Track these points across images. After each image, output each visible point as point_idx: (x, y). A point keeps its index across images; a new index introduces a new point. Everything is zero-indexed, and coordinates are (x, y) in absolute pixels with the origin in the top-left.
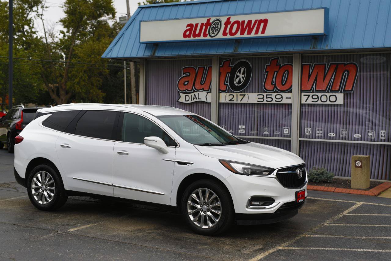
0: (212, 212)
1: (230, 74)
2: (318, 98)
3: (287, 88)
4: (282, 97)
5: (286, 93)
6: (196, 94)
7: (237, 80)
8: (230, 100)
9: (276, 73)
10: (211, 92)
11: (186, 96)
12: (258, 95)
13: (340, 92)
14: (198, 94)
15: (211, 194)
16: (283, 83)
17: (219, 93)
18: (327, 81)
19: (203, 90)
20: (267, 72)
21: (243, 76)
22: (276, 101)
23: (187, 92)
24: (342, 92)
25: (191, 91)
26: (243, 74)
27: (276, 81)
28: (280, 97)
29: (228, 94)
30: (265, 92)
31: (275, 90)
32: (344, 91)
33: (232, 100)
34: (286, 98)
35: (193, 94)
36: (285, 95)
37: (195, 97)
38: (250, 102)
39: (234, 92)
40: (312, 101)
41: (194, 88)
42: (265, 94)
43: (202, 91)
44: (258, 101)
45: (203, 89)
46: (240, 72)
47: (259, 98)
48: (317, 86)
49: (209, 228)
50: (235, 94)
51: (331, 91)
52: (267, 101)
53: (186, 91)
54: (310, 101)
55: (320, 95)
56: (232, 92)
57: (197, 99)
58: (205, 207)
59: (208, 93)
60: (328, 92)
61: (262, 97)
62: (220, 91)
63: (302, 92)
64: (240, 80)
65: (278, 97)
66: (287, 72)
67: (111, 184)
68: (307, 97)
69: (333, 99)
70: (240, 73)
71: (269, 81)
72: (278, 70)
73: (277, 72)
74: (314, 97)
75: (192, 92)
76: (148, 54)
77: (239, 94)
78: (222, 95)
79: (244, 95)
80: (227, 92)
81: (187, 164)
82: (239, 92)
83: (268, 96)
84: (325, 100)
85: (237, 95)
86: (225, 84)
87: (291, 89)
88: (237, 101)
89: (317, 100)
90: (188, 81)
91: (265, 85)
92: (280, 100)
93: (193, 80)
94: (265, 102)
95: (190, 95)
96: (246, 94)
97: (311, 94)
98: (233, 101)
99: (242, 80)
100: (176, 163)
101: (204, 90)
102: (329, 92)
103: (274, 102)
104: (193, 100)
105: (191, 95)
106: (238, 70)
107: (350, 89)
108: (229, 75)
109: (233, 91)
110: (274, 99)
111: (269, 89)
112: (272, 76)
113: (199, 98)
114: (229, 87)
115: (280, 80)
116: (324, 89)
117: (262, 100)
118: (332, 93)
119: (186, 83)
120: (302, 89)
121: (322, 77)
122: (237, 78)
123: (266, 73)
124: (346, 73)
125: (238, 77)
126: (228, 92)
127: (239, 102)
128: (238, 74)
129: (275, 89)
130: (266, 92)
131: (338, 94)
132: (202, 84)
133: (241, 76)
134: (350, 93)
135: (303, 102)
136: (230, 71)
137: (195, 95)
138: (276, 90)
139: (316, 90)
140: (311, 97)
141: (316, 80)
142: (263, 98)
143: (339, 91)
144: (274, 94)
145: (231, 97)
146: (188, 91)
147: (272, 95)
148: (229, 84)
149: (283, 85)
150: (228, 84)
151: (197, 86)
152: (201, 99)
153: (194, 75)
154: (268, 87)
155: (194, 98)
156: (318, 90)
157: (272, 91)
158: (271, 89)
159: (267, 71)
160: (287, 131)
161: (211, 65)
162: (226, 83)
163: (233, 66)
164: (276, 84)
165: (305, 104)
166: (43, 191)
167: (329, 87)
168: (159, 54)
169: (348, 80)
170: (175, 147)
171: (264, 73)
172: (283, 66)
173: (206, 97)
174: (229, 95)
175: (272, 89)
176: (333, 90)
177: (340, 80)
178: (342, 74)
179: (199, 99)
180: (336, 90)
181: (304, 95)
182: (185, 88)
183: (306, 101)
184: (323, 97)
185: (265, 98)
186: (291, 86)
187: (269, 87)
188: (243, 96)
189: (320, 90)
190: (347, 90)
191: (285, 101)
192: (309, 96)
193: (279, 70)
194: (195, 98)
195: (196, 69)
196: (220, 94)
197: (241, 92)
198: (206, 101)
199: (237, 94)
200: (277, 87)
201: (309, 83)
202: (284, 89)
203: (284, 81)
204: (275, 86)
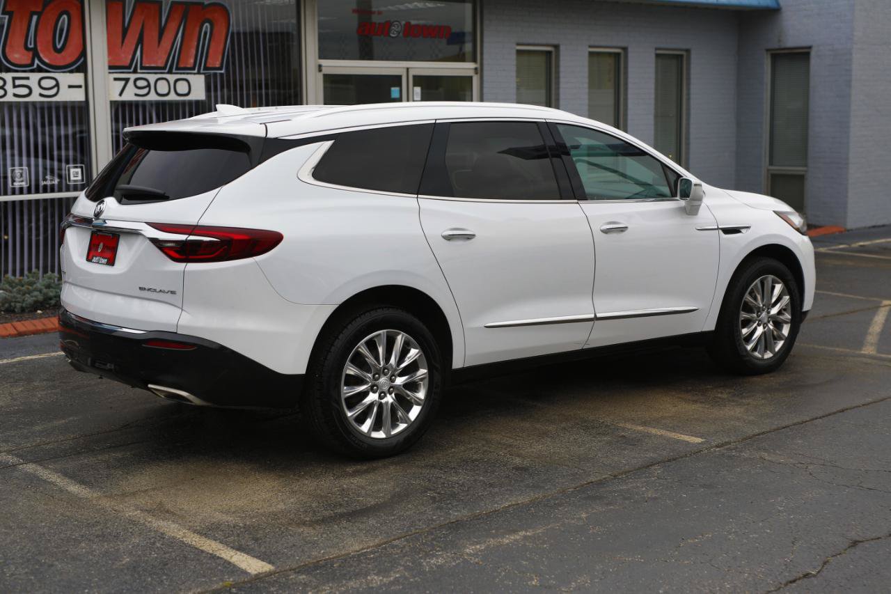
2: (149, 86)
3: (69, 61)
4: (57, 85)
5: (62, 74)
9: (35, 18)
13: (196, 71)
16: (59, 46)
18: (166, 43)
20: (10, 14)
22: (41, 95)
24: (202, 71)
27: (38, 39)
28: (53, 83)
30: (8, 70)
31: (35, 66)
32: (206, 68)
34: (70, 87)
36: (65, 79)
40: (136, 95)
42: (8, 77)
48: (144, 56)
51: (177, 69)
52: (15, 95)
54: (130, 95)
55: (152, 78)
60: (170, 72)
61: (1, 83)
65: (46, 83)
66: (65, 16)
68: (123, 83)
69: (182, 87)
71: (17, 40)
72: (39, 10)
73: (39, 14)
74: (141, 83)
81: (742, 230)
83: (18, 82)
84: (166, 91)
87: (82, 62)
89: (146, 91)
91: (7, 50)
92: (54, 91)
94: (10, 98)
97: (133, 77)
102: (174, 71)
103: (35, 98)
107: (218, 65)
110: (37, 90)
112: (25, 27)
115: (50, 38)
116: (161, 64)
117: (2, 92)
118: (181, 73)
120: (112, 64)
121: (155, 34)
123: (7, 17)
124: (207, 27)
129: (37, 62)
130: (12, 71)
131: (193, 76)
134: (215, 74)
135: (115, 96)
138: (40, 64)
139: (143, 65)
140: (131, 83)
141: (140, 41)
142: (2, 88)
143: (193, 68)
144: (35, 77)
147: (27, 78)
149: (59, 51)
154: (17, 56)
156: (147, 65)
157: (28, 68)
158: (24, 62)
159: (8, 9)
160: (77, 173)
164: (39, 48)
165: (120, 103)
167: (171, 58)
169: (212, 44)
175: (29, 62)
176: (181, 65)
177: (196, 43)
178: (198, 29)
180: (189, 66)
181: (116, 79)
183: (121, 94)
184: (159, 83)
185: (9, 87)
187: (18, 56)
189: (153, 65)
190: (211, 66)
191: (66, 95)
192: (127, 80)
193: (44, 9)
200: (41, 55)
201: (124, 47)
202: (62, 64)
203: (59, 42)
204: (36, 54)
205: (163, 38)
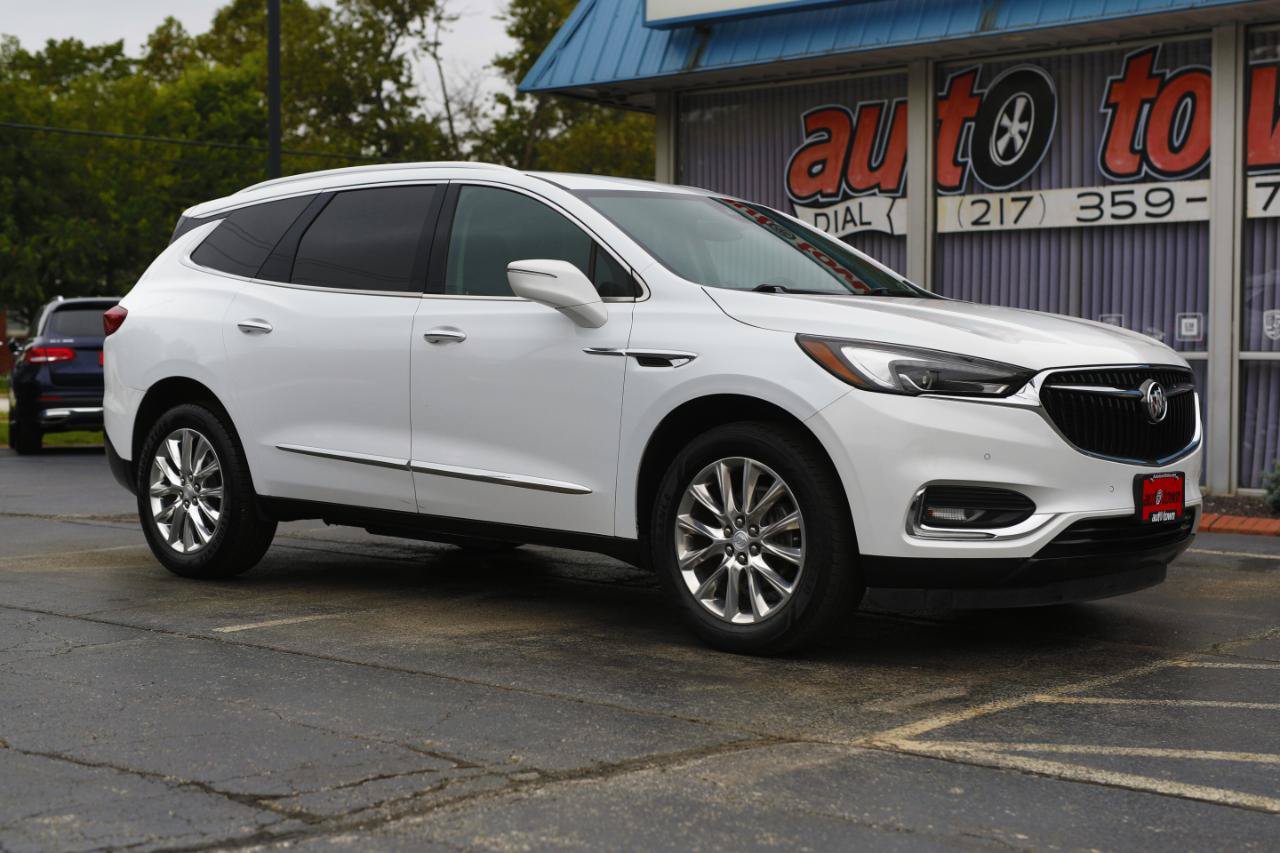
0: (769, 558)
1: (973, 124)
3: (1190, 163)
4: (1171, 199)
5: (1187, 183)
6: (853, 204)
7: (1002, 144)
8: (976, 223)
9: (1146, 108)
10: (904, 195)
11: (817, 215)
12: (1080, 196)
14: (861, 205)
15: (765, 481)
16: (1177, 144)
17: (936, 196)
19: (876, 190)
20: (1114, 106)
21: (1024, 126)
22: (1148, 214)
23: (822, 200)
25: (835, 195)
26: (1022, 120)
27: (1149, 137)
28: (1165, 196)
29: (969, 198)
30: (1105, 183)
31: (1143, 174)
33: (984, 220)
34: (1189, 200)
35: (841, 208)
36: (1182, 189)
37: (849, 218)
38: (1048, 223)
39: (991, 191)
41: (844, 185)
42: (1106, 191)
43: (874, 194)
44: (1079, 219)
45: (878, 186)
46: (1010, 113)
47: (1083, 208)
49: (761, 622)
50: (994, 199)
52: (1114, 216)
53: (819, 196)
56: (983, 190)
57: (855, 224)
58: (743, 535)
59: (894, 199)
61: (1095, 200)
62: (939, 188)
63: (1250, 173)
64: (1012, 142)
65: (1156, 198)
66: (1189, 100)
67: (404, 462)
68: (1270, 190)
70: (1011, 118)
71: (1121, 141)
72: (1152, 95)
73: (1152, 102)
75: (839, 199)
76: (675, 64)
77: (1007, 197)
78: (948, 204)
79: (1029, 200)
80: (962, 191)
81: (672, 361)
82: (1010, 190)
83: (1118, 198)
85: (1001, 201)
86: (956, 163)
87: (1204, 165)
88: (1002, 222)
90: (823, 162)
91: (1107, 155)
92: (1166, 207)
93: (842, 156)
94: (1107, 220)
95: (830, 211)
96: (1035, 194)
98: (987, 223)
99: (1019, 141)
100: (633, 361)
101: (881, 191)
103: (1140, 218)
104: (843, 228)
105: (836, 212)
106: (1006, 104)
108: (969, 128)
109: (986, 185)
110: (1142, 208)
111: (1121, 171)
113: (865, 220)
114: (970, 170)
115: (1165, 133)
117: (1096, 213)
119: (817, 169)
120: (1251, 162)
122: (999, 137)
123: (1110, 111)
125: (1003, 131)
126: (970, 191)
127: (1009, 225)
128: (1006, 121)
129: (1145, 168)
130: (1113, 183)
132: (872, 169)
133: (1016, 127)
135: (1255, 211)
136: (973, 112)
137: (848, 210)
138: (1149, 171)
142: (1098, 207)
144: (1141, 189)
145: (982, 207)
146: (824, 196)
147: (1131, 192)
148: (970, 161)
149: (1174, 150)
150: (966, 163)
151: (856, 179)
152: (869, 223)
153: (845, 138)
154: (1119, 162)
155: (846, 222)
157: (1135, 177)
158: (1127, 171)
159: (1113, 100)
160: (1192, 325)
161: (906, 95)
162: (960, 159)
163: (986, 91)
164: (1149, 149)
165: (1264, 221)
166: (187, 502)
168: (717, 60)
170: (632, 299)
171: (1102, 110)
172: (1172, 79)
173: (888, 216)
174: (973, 203)
175: (1132, 168)
179: (862, 223)
181: (1259, 185)
182: (814, 185)
183: (1265, 208)
185: (1107, 206)
186: (1207, 154)
187: (1121, 162)
188: (1023, 203)
191: (1183, 213)
192: (1276, 185)
193: (1159, 92)
194: (848, 222)
195: (851, 113)
196: (941, 200)
197: (1018, 188)
198: (888, 230)
199: (1002, 195)
200: (1152, 159)
201: (1274, 136)
202: (1180, 167)
203: (1178, 138)
204: (1144, 156)
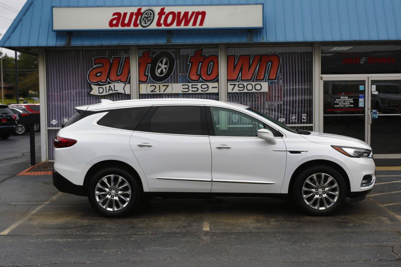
0: (328, 194)
1: (150, 65)
2: (244, 87)
3: (212, 78)
4: (208, 87)
5: (212, 83)
6: (112, 85)
7: (159, 71)
8: (152, 91)
9: (201, 64)
11: (99, 88)
12: (183, 85)
13: (264, 81)
14: (114, 85)
15: (327, 178)
16: (209, 73)
17: (139, 84)
18: (252, 71)
19: (119, 81)
20: (192, 63)
21: (166, 66)
22: (202, 91)
23: (100, 83)
24: (267, 81)
25: (106, 82)
26: (165, 65)
27: (201, 71)
28: (206, 86)
29: (150, 85)
30: (189, 82)
31: (200, 80)
32: (268, 79)
33: (154, 91)
34: (213, 88)
35: (108, 86)
36: (211, 85)
37: (110, 89)
38: (173, 92)
39: (157, 83)
40: (239, 90)
41: (108, 79)
42: (190, 84)
43: (119, 82)
44: (182, 91)
45: (120, 80)
46: (162, 62)
47: (183, 88)
48: (242, 76)
49: (327, 209)
50: (157, 85)
51: (256, 80)
52: (192, 91)
53: (100, 82)
54: (236, 90)
55: (245, 84)
56: (153, 83)
57: (113, 91)
58: (320, 190)
59: (125, 84)
60: (253, 81)
61: (187, 87)
62: (141, 82)
63: (228, 82)
64: (162, 70)
65: (203, 87)
66: (212, 63)
67: (210, 180)
68: (233, 86)
69: (258, 87)
70: (162, 64)
71: (194, 72)
72: (203, 61)
73: (202, 62)
74: (240, 86)
75: (107, 83)
77: (161, 85)
78: (143, 86)
79: (168, 86)
80: (147, 83)
81: (301, 152)
82: (163, 83)
83: (193, 86)
84: (251, 89)
85: (159, 86)
86: (145, 75)
87: (217, 78)
88: (160, 91)
89: (242, 89)
90: (101, 73)
91: (190, 75)
92: (207, 89)
93: (108, 71)
94: (190, 92)
95: (104, 87)
96: (170, 84)
97: (237, 83)
98: (155, 92)
99: (164, 70)
100: (289, 153)
101: (121, 82)
102: (255, 81)
103: (199, 92)
104: (109, 92)
105: (106, 87)
106: (160, 60)
107: (274, 78)
108: (149, 66)
109: (154, 81)
110: (200, 89)
111: (194, 80)
112: (197, 67)
113: (115, 90)
114: (150, 77)
115: (206, 70)
116: (249, 78)
117: (187, 90)
118: (257, 82)
119: (98, 75)
120: (228, 79)
121: (247, 67)
122: (158, 69)
123: (191, 64)
124: (270, 64)
125: (159, 67)
126: (150, 82)
127: (162, 92)
128: (160, 65)
129: (200, 79)
130: (192, 82)
131: (263, 82)
132: (118, 76)
133: (163, 66)
134: (275, 82)
135: (230, 91)
136: (150, 62)
137: (110, 86)
138: (202, 80)
139: (242, 79)
140: (237, 86)
141: (241, 70)
142: (188, 88)
143: (263, 80)
144: (199, 85)
145: (154, 88)
146: (101, 82)
147: (197, 85)
148: (150, 75)
149: (209, 75)
150: (148, 75)
151: (112, 78)
152: (117, 91)
153: (108, 66)
155: (109, 90)
156: (244, 79)
157: (198, 81)
158: (196, 79)
159: (191, 61)
161: (129, 54)
162: (146, 74)
163: (154, 56)
164: (202, 74)
165: (232, 93)
166: (112, 197)
167: (254, 76)
168: (76, 43)
169: (272, 70)
170: (281, 137)
171: (188, 63)
172: (208, 57)
173: (124, 88)
174: (151, 86)
175: (198, 79)
176: (258, 79)
177: (264, 70)
178: (265, 65)
179: (115, 91)
180: (261, 79)
181: (230, 85)
182: (98, 79)
183: (232, 90)
184: (248, 85)
185: (190, 88)
186: (218, 76)
187: (194, 77)
188: (166, 87)
189: (246, 79)
190: (271, 79)
191: (211, 91)
192: (235, 85)
193: (204, 60)
194: (110, 90)
195: (110, 59)
196: (140, 85)
197: (165, 82)
198: (124, 93)
199: (159, 84)
200: (202, 77)
201: (234, 73)
202: (210, 79)
203: (209, 72)
204: (200, 76)
205: (250, 69)
